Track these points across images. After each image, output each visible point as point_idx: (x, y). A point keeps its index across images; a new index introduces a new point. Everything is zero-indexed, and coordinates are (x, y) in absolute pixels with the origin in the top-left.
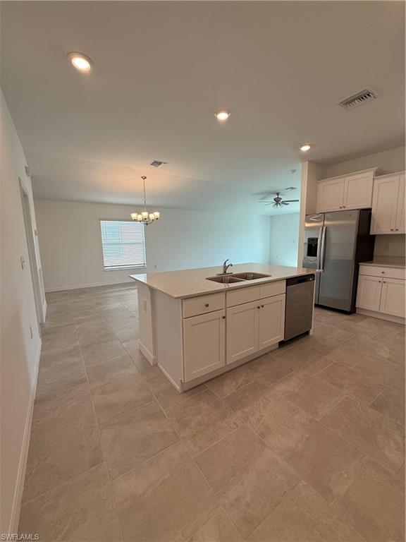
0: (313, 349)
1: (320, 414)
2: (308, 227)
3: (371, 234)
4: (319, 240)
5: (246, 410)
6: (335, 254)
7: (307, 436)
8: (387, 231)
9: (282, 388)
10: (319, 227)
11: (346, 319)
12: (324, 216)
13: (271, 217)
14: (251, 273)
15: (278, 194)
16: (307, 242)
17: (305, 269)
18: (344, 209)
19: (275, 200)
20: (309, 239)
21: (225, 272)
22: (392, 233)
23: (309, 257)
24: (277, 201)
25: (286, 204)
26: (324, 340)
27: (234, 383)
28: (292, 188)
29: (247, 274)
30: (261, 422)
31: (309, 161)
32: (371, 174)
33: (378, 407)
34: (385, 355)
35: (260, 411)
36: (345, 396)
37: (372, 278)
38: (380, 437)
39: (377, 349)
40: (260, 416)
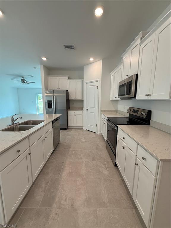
0: (64, 148)
1: (83, 174)
2: (47, 96)
3: (69, 99)
4: (53, 102)
5: (57, 200)
6: (59, 107)
7: (86, 187)
8: (73, 99)
9: (65, 174)
10: (52, 96)
11: (67, 132)
12: (53, 91)
13: (17, 88)
14: (31, 121)
15: (23, 77)
16: (47, 102)
17: (48, 114)
18: (59, 89)
19: (22, 80)
20: (48, 101)
21: (13, 123)
22: (75, 99)
23: (49, 109)
24: (23, 81)
25: (28, 83)
26: (66, 143)
27: (40, 190)
28: (31, 76)
29: (28, 121)
30: (67, 199)
31: (44, 66)
32: (67, 78)
33: (93, 159)
34: (84, 140)
35: (63, 194)
36: (85, 161)
37: (72, 115)
38: (100, 169)
39: (81, 139)
40: (65, 196)
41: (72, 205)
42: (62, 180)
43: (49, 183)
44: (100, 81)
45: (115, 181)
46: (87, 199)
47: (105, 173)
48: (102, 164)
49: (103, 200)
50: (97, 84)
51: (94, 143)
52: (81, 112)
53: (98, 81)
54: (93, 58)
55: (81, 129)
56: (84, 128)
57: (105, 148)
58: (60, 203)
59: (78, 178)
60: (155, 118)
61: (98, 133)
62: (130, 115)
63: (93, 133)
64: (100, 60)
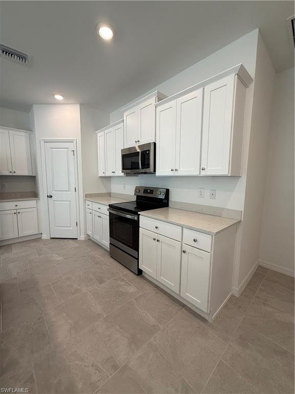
1: (100, 312)
5: (80, 385)
7: (118, 327)
8: (6, 173)
9: (62, 335)
22: (11, 174)
33: (101, 281)
34: (60, 258)
35: (85, 366)
36: (88, 292)
37: (8, 212)
38: (121, 289)
39: (52, 259)
40: (92, 366)
41: (115, 367)
42: (65, 347)
43: (35, 376)
44: (79, 142)
45: (149, 293)
46: (129, 340)
47: (131, 291)
48: (119, 282)
49: (151, 324)
50: (71, 146)
51: (85, 256)
52: (35, 202)
53: (75, 142)
54: (63, 96)
55: (37, 239)
56: (45, 236)
57: (109, 257)
58: (91, 383)
59: (96, 322)
60: (174, 198)
61: (82, 237)
62: (138, 197)
63: (71, 241)
64: (74, 104)
